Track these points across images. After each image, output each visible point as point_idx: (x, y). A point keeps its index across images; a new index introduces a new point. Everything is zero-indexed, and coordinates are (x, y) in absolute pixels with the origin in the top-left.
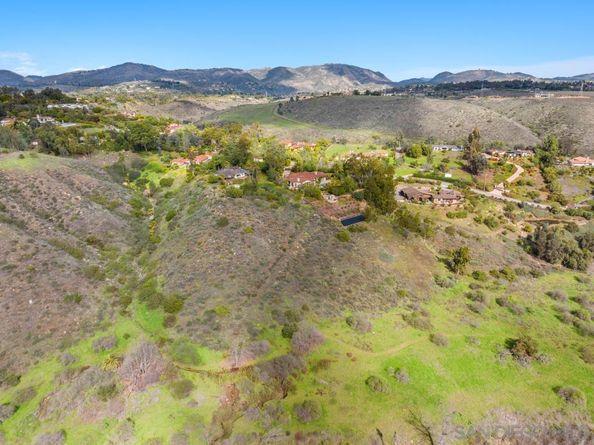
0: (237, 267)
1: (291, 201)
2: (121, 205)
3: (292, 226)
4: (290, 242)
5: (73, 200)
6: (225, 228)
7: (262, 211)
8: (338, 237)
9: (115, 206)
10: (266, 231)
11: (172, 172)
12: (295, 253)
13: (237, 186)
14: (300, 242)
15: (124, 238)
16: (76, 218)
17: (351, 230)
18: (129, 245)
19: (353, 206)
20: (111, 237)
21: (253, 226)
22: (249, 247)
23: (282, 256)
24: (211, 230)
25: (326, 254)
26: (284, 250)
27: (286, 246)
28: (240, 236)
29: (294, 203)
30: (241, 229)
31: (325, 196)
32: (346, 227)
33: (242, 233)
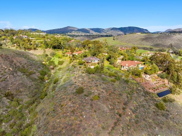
0: (85, 129)
1: (123, 77)
2: (34, 73)
3: (124, 96)
4: (124, 109)
5: (7, 70)
6: (81, 95)
7: (105, 84)
8: (157, 106)
9: (31, 74)
10: (107, 99)
11: (65, 58)
12: (128, 118)
13: (92, 67)
14: (131, 109)
15: (28, 93)
16: (4, 80)
17: (165, 101)
18: (29, 98)
19: (161, 83)
20: (21, 92)
21: (99, 94)
22: (95, 111)
23: (118, 120)
24: (72, 96)
25: (151, 121)
26: (120, 115)
27: (121, 112)
28: (90, 102)
29: (126, 79)
30: (91, 96)
31: (143, 75)
32: (160, 98)
33: (92, 100)
